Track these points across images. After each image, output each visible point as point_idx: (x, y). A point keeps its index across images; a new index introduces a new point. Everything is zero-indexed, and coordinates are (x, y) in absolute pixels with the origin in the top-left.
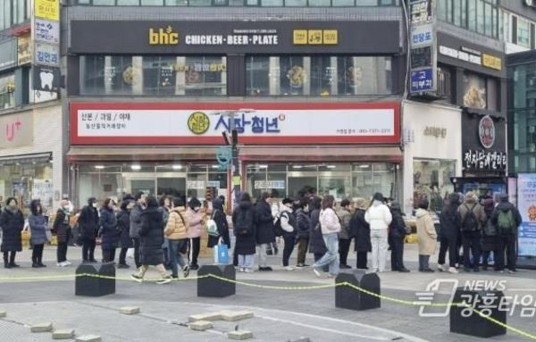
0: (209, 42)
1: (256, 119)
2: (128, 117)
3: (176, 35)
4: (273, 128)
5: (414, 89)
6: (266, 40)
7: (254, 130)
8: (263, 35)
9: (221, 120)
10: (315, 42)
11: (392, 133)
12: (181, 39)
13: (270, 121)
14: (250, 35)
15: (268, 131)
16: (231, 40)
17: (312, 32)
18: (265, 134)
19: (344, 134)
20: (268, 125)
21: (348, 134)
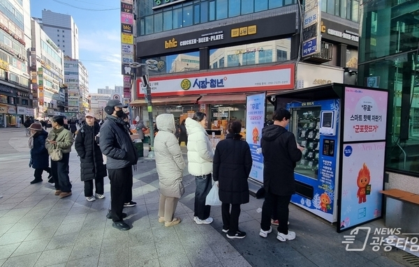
0: (190, 43)
1: (212, 81)
2: (157, 84)
3: (176, 42)
4: (221, 84)
5: (305, 54)
6: (218, 38)
7: (211, 86)
8: (215, 35)
9: (196, 82)
10: (243, 34)
11: (289, 83)
12: (178, 44)
13: (219, 81)
14: (209, 36)
15: (218, 86)
16: (200, 40)
17: (241, 29)
18: (217, 88)
19: (259, 86)
20: (218, 83)
21: (261, 85)
